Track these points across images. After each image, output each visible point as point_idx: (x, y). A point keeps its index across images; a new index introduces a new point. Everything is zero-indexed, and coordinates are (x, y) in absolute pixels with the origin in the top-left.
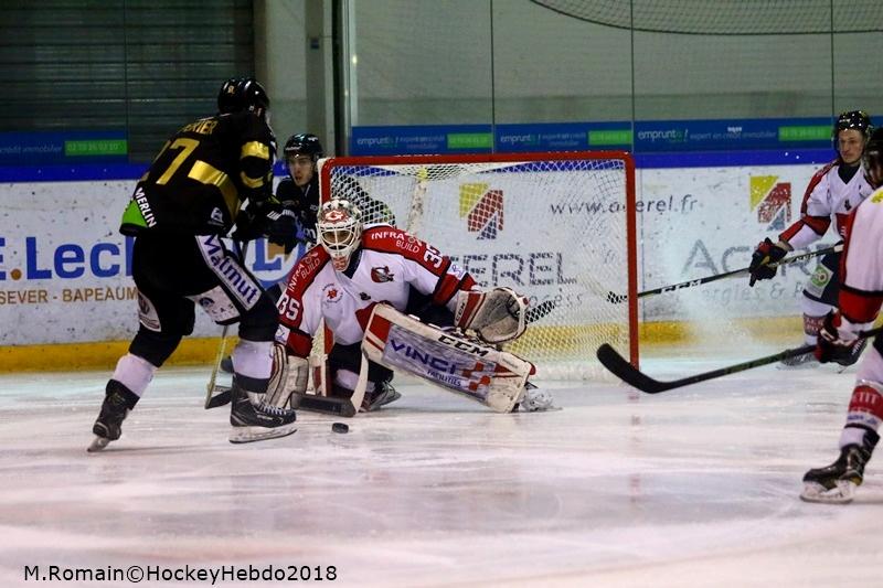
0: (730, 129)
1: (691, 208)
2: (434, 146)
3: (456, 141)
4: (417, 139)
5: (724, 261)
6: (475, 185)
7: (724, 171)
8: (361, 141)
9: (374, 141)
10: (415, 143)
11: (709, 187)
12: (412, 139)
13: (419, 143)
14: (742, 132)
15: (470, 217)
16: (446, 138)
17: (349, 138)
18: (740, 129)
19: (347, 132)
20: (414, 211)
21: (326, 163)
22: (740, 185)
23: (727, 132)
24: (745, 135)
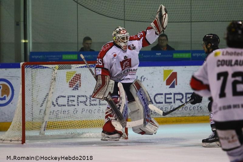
0: (157, 54)
1: (144, 80)
2: (58, 59)
3: (65, 57)
4: (52, 56)
5: (155, 98)
6: (73, 72)
7: (155, 68)
8: (33, 57)
9: (37, 57)
10: (51, 58)
11: (150, 73)
12: (50, 56)
13: (53, 58)
14: (161, 55)
15: (70, 82)
16: (62, 56)
17: (29, 56)
18: (160, 54)
19: (28, 54)
20: (53, 81)
21: (23, 64)
22: (160, 73)
23: (156, 55)
24: (162, 56)
